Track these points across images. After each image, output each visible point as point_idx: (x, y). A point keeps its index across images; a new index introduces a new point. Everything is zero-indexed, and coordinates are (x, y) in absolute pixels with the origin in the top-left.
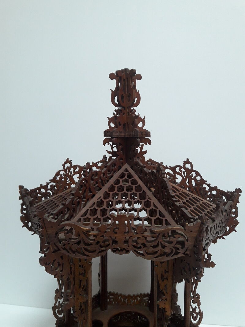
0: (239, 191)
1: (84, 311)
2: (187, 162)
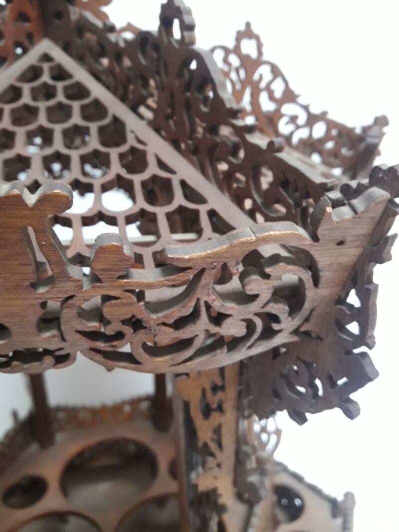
0: (382, 122)
2: (247, 33)
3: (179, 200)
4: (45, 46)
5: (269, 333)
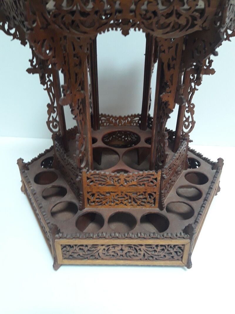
1: (82, 111)
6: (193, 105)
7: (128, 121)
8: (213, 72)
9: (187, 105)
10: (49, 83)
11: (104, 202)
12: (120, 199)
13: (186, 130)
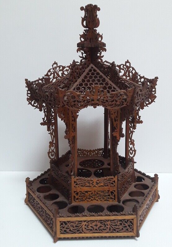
0: (157, 78)
2: (128, 62)
3: (113, 89)
4: (92, 65)
5: (123, 104)
6: (133, 140)
7: (96, 153)
8: (141, 122)
9: (130, 141)
10: (52, 130)
11: (84, 198)
12: (94, 196)
13: (131, 156)
